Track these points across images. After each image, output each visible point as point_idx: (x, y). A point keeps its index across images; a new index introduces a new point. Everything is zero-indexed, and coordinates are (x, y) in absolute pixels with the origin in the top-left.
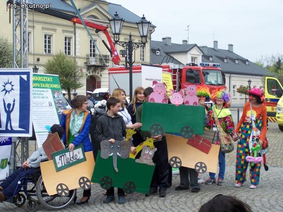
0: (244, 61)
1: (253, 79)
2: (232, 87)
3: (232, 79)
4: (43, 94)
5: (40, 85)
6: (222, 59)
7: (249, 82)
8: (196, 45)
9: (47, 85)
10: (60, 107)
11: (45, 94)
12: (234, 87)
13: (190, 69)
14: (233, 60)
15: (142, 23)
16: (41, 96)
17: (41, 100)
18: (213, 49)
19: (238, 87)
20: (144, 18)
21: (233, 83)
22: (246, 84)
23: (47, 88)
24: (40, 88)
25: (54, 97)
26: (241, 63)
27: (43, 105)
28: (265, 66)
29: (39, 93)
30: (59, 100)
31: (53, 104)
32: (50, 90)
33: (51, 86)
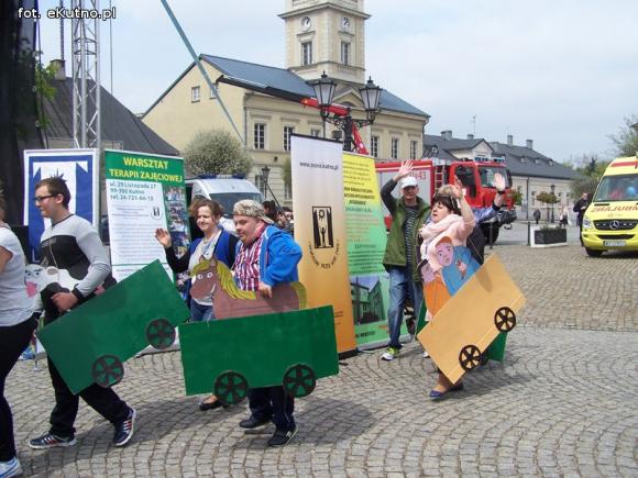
0: (547, 161)
1: (558, 184)
2: (530, 194)
3: (531, 183)
4: (143, 192)
5: (140, 175)
6: (518, 158)
7: (553, 187)
8: (483, 140)
9: (154, 175)
10: (174, 218)
11: (147, 192)
12: (533, 194)
13: (461, 166)
14: (533, 160)
15: (367, 88)
16: (139, 195)
17: (137, 203)
18: (507, 146)
19: (538, 193)
20: (370, 82)
21: (532, 188)
22: (548, 190)
23: (154, 181)
24: (140, 179)
25: (166, 199)
26: (543, 164)
27: (140, 213)
28: (575, 168)
29: (134, 189)
30: (176, 205)
31: (162, 210)
32: (159, 185)
33: (163, 177)
